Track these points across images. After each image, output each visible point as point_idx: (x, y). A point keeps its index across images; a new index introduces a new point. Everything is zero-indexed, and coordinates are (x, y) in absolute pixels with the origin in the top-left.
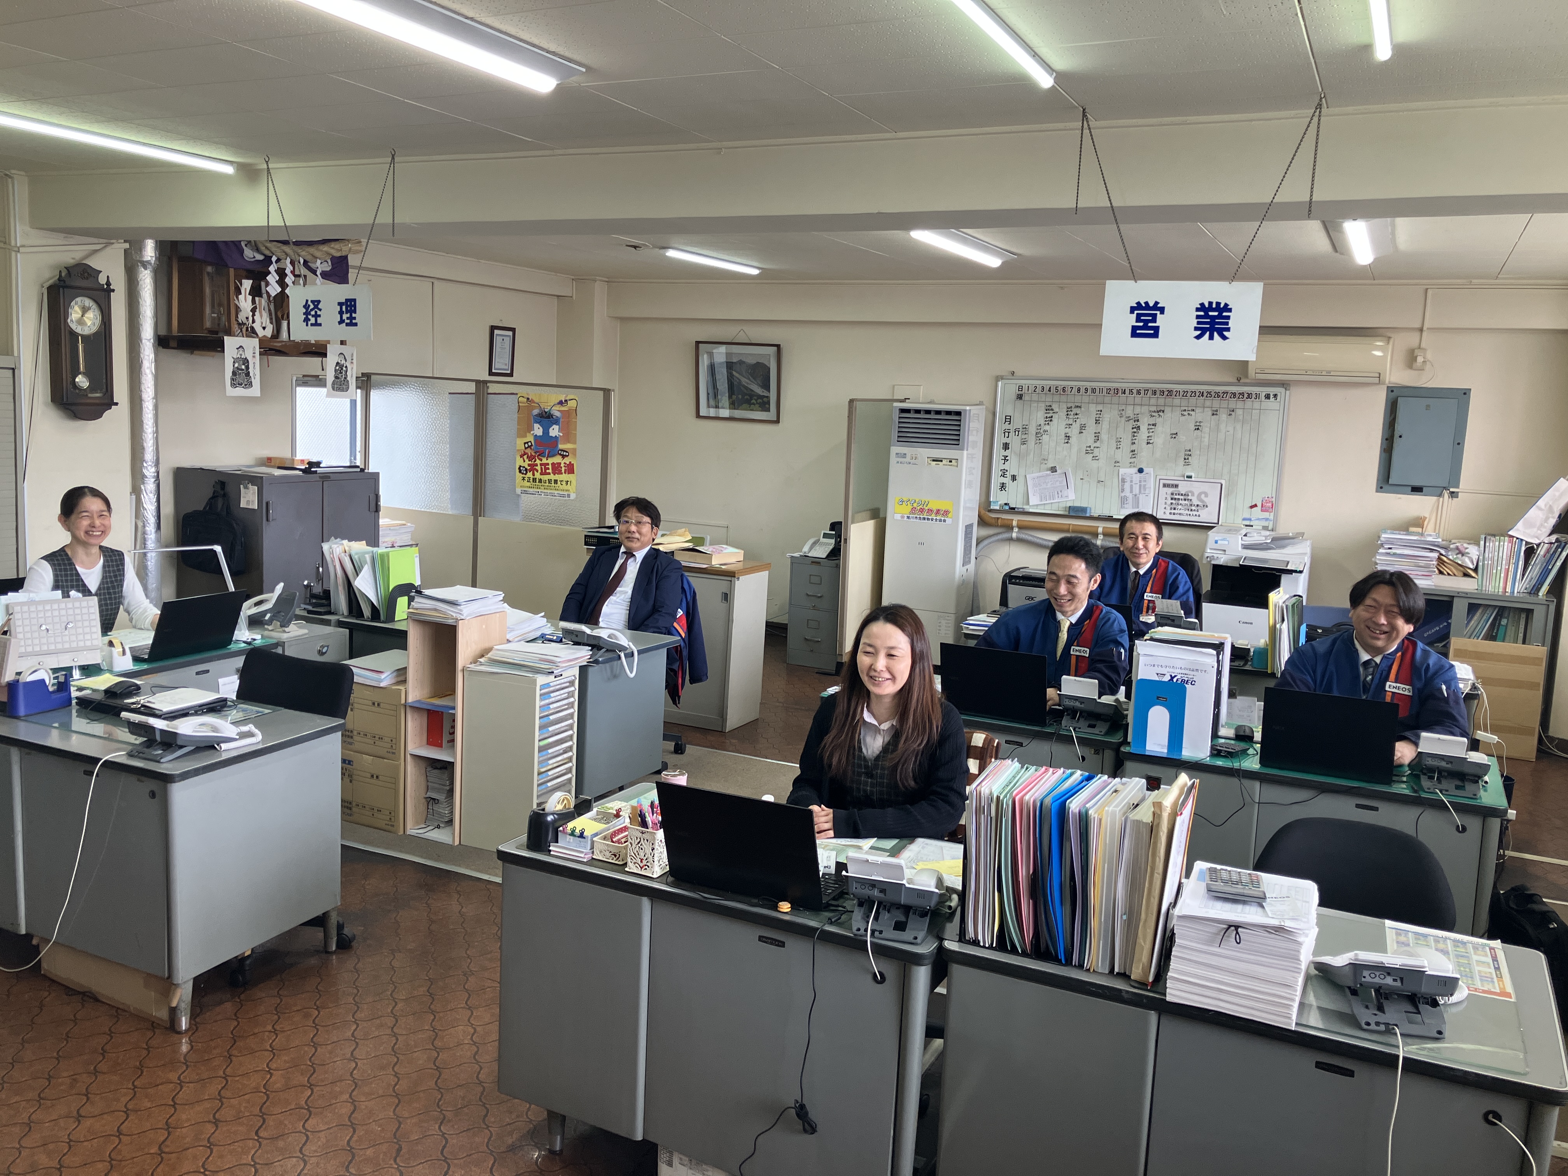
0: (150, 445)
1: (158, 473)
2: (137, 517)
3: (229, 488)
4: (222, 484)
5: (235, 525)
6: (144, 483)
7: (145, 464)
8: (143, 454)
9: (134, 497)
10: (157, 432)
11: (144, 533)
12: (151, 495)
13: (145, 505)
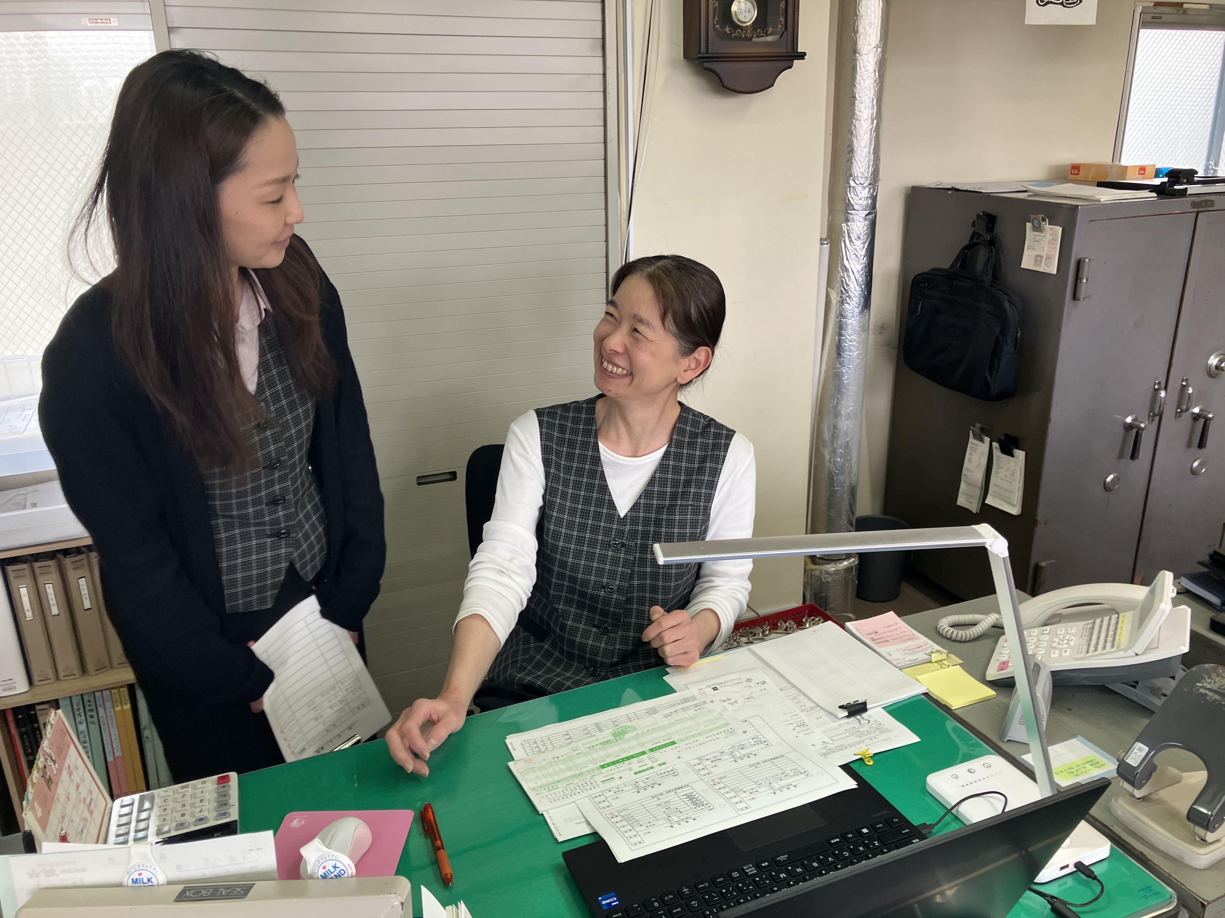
0: (863, 144)
1: (874, 199)
2: (830, 284)
3: (1003, 229)
4: (990, 220)
5: (1007, 304)
6: (847, 220)
7: (852, 183)
8: (850, 161)
9: (826, 247)
10: (879, 116)
11: (841, 315)
12: (858, 243)
13: (846, 262)
